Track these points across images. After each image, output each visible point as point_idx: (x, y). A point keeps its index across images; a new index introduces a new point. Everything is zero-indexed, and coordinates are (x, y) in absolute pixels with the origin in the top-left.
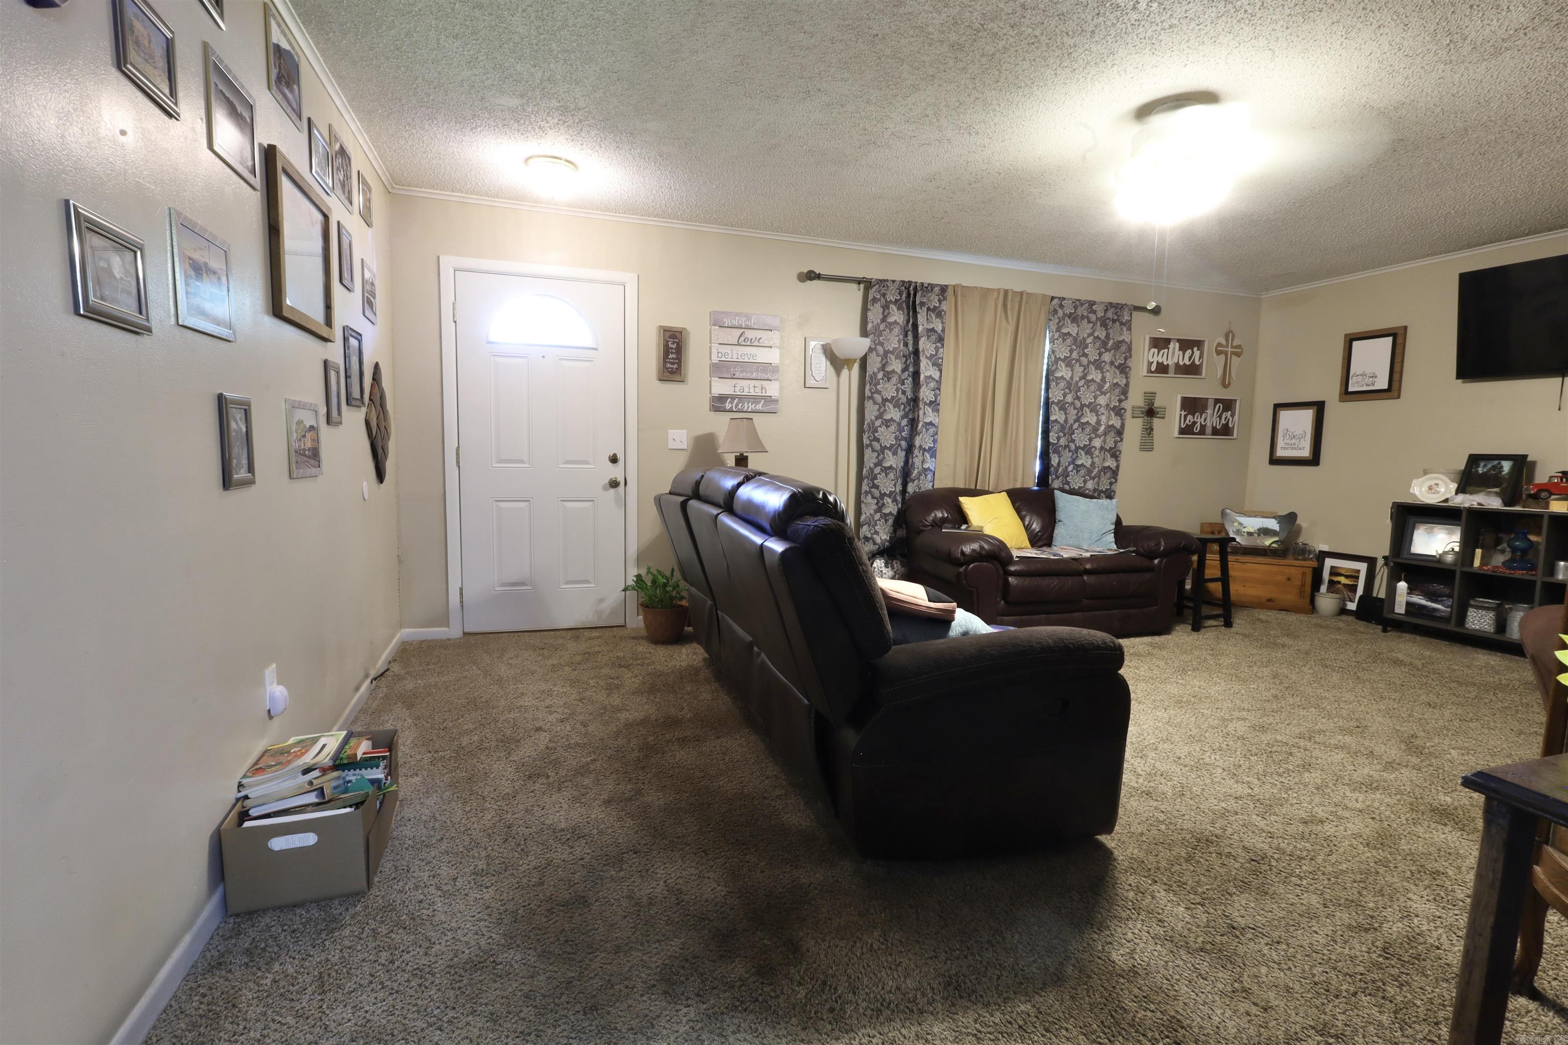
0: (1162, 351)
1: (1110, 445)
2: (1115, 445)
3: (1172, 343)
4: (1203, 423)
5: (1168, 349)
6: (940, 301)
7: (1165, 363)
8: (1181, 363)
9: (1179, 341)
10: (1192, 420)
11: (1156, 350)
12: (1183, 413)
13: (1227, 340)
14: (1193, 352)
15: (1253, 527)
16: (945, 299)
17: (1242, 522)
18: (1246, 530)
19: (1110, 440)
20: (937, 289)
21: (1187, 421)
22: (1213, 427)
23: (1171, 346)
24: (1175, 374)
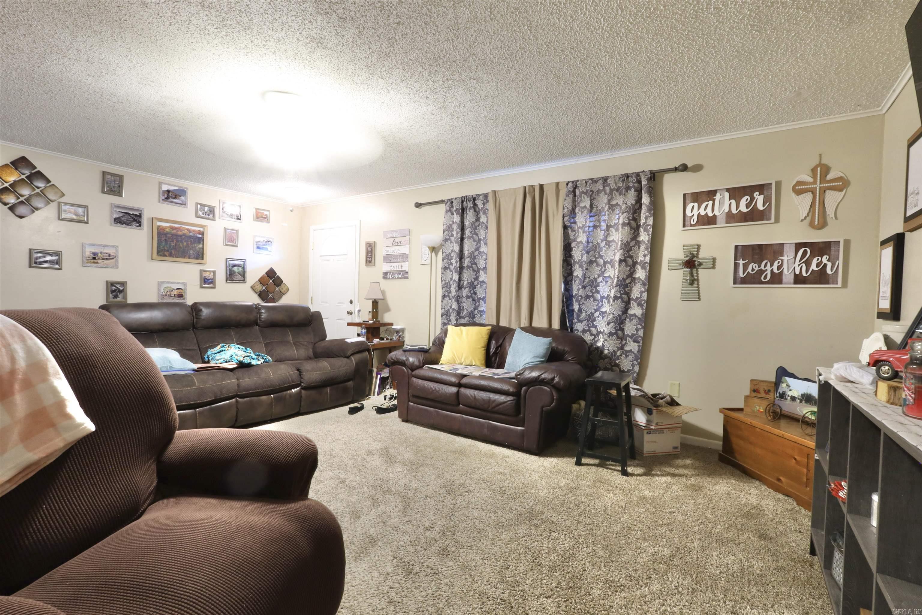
0: (704, 205)
1: (636, 295)
2: (641, 296)
3: (718, 195)
4: (776, 271)
5: (714, 201)
6: (484, 204)
7: (710, 214)
8: (734, 211)
9: (728, 190)
10: (757, 269)
11: (696, 205)
12: (741, 262)
13: (814, 176)
14: (752, 199)
15: (798, 391)
16: (488, 201)
17: (790, 384)
18: (790, 393)
19: (637, 291)
20: (481, 197)
21: (749, 270)
22: (795, 275)
23: (718, 197)
24: (727, 223)
